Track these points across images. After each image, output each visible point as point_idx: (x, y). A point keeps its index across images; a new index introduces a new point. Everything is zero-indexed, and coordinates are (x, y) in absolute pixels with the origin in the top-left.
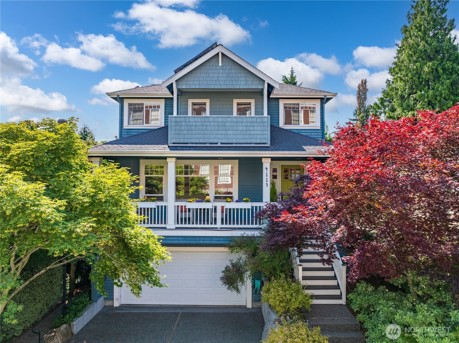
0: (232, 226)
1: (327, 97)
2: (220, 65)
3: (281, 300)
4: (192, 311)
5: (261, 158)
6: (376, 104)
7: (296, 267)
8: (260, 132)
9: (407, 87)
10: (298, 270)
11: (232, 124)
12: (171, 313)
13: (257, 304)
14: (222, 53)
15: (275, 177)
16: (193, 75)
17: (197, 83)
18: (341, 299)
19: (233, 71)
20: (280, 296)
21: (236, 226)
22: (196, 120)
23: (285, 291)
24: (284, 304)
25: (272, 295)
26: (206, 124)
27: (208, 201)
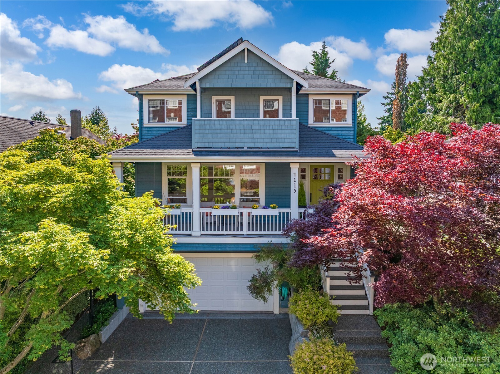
0: (259, 232)
1: (360, 93)
2: (246, 61)
3: (308, 312)
4: (218, 317)
5: (289, 164)
6: (415, 83)
7: (324, 278)
8: (288, 136)
9: (450, 66)
10: (326, 280)
11: (259, 127)
12: (197, 319)
13: (284, 310)
14: (248, 49)
15: (303, 177)
16: (218, 73)
17: (222, 81)
18: (369, 310)
19: (260, 68)
20: (307, 309)
21: (262, 232)
22: (221, 123)
23: (312, 304)
24: (311, 317)
25: (299, 308)
26: (231, 127)
27: (234, 207)
